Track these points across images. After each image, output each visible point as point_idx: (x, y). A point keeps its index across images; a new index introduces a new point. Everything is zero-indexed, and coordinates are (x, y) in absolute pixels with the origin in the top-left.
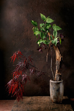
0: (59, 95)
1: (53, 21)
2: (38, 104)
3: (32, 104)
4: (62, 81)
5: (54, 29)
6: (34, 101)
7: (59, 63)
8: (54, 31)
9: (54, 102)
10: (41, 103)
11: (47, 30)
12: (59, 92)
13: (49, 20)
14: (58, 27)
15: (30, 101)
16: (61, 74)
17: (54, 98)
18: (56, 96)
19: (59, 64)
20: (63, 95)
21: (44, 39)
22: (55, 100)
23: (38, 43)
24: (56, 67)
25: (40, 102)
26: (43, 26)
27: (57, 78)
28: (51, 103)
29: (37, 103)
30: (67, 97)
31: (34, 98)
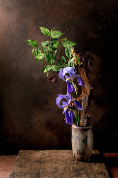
0: (86, 149)
1: (62, 34)
2: (53, 163)
3: (43, 162)
4: (91, 127)
5: (64, 46)
6: (46, 157)
7: (87, 98)
8: (66, 49)
9: (78, 160)
10: (58, 160)
11: (54, 49)
12: (87, 144)
13: (55, 34)
14: (70, 42)
15: (41, 158)
16: (89, 116)
17: (79, 152)
18: (82, 149)
19: (87, 100)
20: (92, 148)
21: (53, 64)
22: (79, 156)
23: (45, 71)
24: (83, 104)
25: (56, 159)
26: (47, 45)
27: (84, 121)
28: (73, 160)
29: (51, 161)
30: (97, 152)
31: (47, 152)
